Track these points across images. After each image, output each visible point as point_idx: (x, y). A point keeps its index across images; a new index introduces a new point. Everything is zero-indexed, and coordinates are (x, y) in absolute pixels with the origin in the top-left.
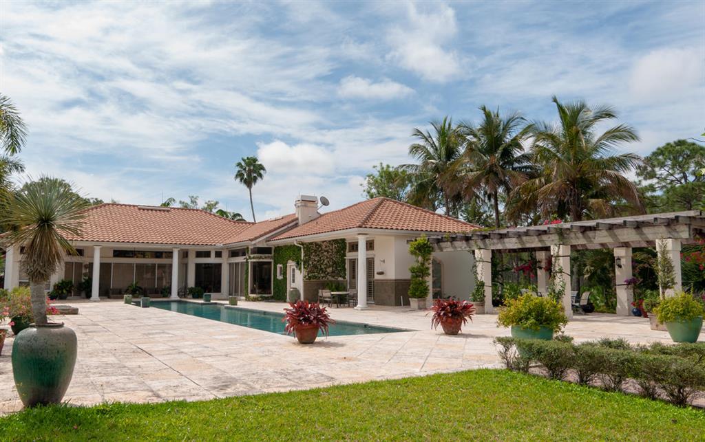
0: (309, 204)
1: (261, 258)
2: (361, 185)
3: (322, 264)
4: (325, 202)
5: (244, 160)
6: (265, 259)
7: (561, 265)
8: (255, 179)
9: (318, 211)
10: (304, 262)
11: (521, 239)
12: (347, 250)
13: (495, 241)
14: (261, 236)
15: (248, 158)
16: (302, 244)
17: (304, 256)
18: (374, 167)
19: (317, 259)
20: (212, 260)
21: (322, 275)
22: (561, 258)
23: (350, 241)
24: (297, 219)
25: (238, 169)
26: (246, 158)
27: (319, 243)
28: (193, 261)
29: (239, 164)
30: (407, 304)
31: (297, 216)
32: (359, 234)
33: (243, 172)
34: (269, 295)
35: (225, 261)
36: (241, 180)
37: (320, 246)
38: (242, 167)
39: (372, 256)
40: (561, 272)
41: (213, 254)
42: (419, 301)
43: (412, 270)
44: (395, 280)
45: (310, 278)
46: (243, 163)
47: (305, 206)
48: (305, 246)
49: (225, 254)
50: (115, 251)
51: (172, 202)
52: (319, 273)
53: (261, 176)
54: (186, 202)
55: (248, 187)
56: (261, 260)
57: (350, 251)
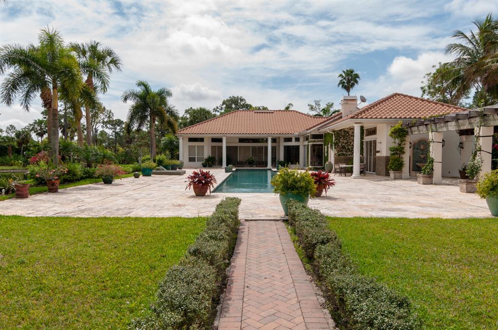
0: (350, 102)
1: (315, 141)
2: (422, 82)
3: (349, 145)
4: (363, 100)
5: (344, 72)
6: (318, 142)
7: (481, 145)
8: (353, 85)
9: (358, 107)
10: (335, 144)
11: (458, 122)
12: (365, 135)
13: (442, 124)
14: (314, 127)
15: (347, 71)
16: (334, 131)
17: (335, 140)
18: (433, 67)
19: (345, 141)
20: (293, 143)
21: (349, 153)
22: (481, 138)
23: (367, 128)
24: (341, 113)
25: (341, 78)
26: (345, 71)
27: (347, 130)
28: (283, 144)
29: (341, 75)
30: (388, 174)
31: (341, 111)
32: (356, 123)
33: (344, 81)
34: (321, 167)
35: (302, 144)
36: (342, 87)
37: (348, 132)
38: (343, 77)
39: (375, 139)
40: (480, 151)
41: (294, 140)
42: (395, 173)
43: (392, 149)
44: (386, 157)
45: (339, 155)
46: (344, 75)
47: (347, 104)
48: (336, 133)
49: (301, 139)
50: (239, 139)
51: (291, 106)
52: (346, 152)
53: (357, 82)
54: (312, 105)
55: (347, 91)
56: (315, 143)
57: (367, 135)
